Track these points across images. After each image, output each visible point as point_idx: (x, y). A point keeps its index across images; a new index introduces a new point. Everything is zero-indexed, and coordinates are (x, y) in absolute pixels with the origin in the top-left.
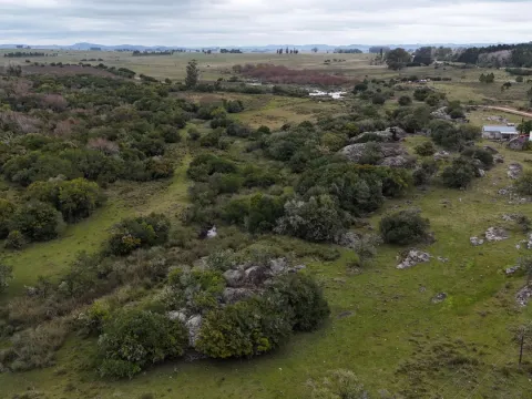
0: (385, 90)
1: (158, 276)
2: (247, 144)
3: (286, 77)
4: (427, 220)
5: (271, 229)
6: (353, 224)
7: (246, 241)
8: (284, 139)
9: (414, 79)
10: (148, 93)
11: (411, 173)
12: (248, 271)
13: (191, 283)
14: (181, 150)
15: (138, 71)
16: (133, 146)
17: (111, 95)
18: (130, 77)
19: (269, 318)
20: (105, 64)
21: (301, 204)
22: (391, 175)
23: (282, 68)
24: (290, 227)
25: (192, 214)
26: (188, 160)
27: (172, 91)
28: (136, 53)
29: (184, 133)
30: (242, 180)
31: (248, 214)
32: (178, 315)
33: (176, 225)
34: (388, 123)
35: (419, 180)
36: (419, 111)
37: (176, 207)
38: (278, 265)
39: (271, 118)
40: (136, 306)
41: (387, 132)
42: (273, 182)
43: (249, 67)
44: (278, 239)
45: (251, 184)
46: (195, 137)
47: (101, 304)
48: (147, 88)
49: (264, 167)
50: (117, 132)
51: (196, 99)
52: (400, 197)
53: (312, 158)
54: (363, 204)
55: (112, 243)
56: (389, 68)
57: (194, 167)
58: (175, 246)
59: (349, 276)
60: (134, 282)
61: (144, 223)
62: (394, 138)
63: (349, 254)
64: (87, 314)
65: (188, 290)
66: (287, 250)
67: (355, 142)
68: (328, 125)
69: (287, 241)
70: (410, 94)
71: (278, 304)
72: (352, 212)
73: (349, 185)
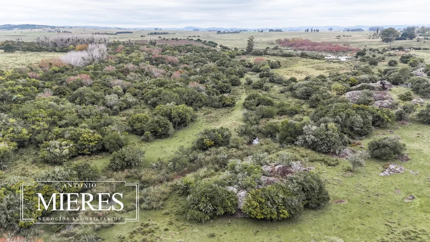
0: (378, 55)
1: (222, 165)
2: (282, 88)
3: (309, 46)
4: (404, 145)
5: (293, 142)
6: (349, 143)
7: (276, 149)
8: (306, 85)
9: (400, 49)
10: (224, 56)
11: (394, 112)
12: (277, 167)
13: (241, 171)
14: (241, 91)
15: (219, 43)
16: (213, 87)
17: (203, 57)
18: (214, 47)
19: (289, 198)
20: (201, 39)
21: (314, 128)
22: (379, 113)
23: (307, 41)
24: (306, 142)
25: (244, 129)
26: (244, 97)
27: (238, 55)
28: (219, 32)
29: (243, 81)
30: (276, 110)
31: (279, 132)
32: (233, 189)
33: (234, 135)
34: (380, 78)
35: (400, 117)
36: (403, 71)
37: (235, 124)
38: (296, 166)
39: (298, 72)
40: (209, 181)
41: (378, 84)
42: (297, 113)
43: (287, 41)
44: (298, 149)
45: (282, 113)
46: (249, 83)
47: (190, 177)
48: (223, 53)
49: (292, 103)
50: (205, 79)
51: (252, 59)
52: (385, 128)
53: (324, 99)
54: (358, 131)
55: (198, 143)
56: (383, 41)
57: (247, 101)
58: (233, 147)
59: (344, 177)
60: (209, 166)
61: (217, 133)
62: (384, 88)
63: (345, 163)
64: (182, 182)
65: (240, 175)
66: (303, 156)
67: (355, 90)
68: (337, 78)
69: (303, 151)
70: (397, 59)
71: (295, 190)
72: (350, 135)
73: (349, 117)
